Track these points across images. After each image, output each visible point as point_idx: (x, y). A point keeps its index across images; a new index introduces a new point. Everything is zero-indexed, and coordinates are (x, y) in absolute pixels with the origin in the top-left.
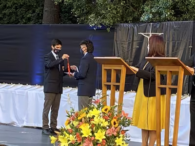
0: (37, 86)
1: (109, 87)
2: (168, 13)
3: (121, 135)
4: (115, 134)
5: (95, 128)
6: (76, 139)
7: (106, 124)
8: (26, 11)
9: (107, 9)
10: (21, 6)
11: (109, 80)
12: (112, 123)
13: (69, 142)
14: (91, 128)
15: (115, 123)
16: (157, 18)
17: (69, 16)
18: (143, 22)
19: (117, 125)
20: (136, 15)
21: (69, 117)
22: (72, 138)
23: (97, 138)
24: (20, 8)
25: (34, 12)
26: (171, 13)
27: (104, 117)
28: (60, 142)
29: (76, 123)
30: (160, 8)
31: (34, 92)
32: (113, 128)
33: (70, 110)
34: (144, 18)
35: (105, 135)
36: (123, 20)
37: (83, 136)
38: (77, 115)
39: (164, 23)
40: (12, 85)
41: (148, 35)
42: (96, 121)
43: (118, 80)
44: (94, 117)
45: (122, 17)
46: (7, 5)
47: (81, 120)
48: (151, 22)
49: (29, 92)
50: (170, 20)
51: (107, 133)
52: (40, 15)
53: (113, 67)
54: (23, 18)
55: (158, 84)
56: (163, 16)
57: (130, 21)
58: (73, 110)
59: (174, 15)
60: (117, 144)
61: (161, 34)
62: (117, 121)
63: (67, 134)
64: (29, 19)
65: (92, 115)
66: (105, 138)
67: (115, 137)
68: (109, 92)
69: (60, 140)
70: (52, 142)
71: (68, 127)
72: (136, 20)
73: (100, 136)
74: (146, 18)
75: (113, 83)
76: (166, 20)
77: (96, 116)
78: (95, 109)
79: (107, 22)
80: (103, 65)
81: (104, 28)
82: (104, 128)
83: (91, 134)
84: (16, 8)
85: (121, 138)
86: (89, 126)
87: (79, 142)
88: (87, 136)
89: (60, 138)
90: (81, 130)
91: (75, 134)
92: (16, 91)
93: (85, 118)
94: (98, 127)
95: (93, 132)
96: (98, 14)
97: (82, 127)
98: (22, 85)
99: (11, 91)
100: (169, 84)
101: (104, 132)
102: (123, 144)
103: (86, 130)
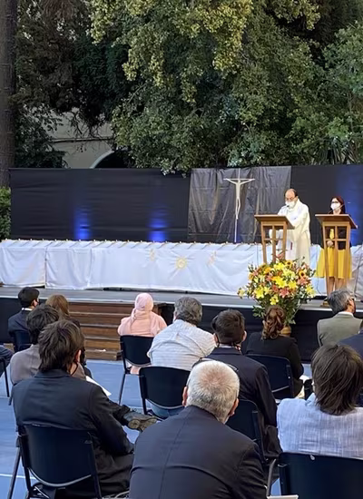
6: (272, 290)
12: (300, 274)
13: (266, 294)
16: (248, 163)
18: (231, 167)
34: (233, 162)
37: (279, 287)
39: (255, 168)
41: (237, 181)
47: (268, 274)
50: (262, 165)
53: (274, 225)
55: (325, 238)
56: (252, 161)
59: (265, 159)
61: (252, 180)
66: (297, 287)
72: (222, 163)
75: (274, 239)
76: (256, 164)
80: (263, 222)
81: (179, 173)
83: (286, 285)
86: (282, 279)
88: (282, 287)
90: (275, 282)
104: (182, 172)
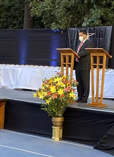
0: (23, 66)
1: (65, 66)
2: (98, 22)
3: (72, 91)
4: (69, 91)
5: (58, 88)
6: (48, 94)
7: (64, 86)
8: (13, 20)
9: (62, 20)
10: (10, 17)
11: (65, 61)
12: (67, 85)
13: (44, 96)
14: (56, 88)
15: (69, 85)
17: (39, 23)
18: (83, 27)
19: (70, 86)
20: (79, 23)
21: (43, 82)
22: (46, 94)
23: (59, 93)
24: (9, 18)
25: (18, 20)
26: (99, 22)
27: (63, 82)
28: (39, 96)
29: (47, 86)
30: (93, 19)
31: (21, 69)
32: (68, 87)
33: (44, 79)
35: (64, 92)
36: (71, 26)
37: (51, 92)
38: (48, 81)
39: (96, 27)
40: (8, 65)
42: (59, 84)
43: (70, 61)
44: (57, 82)
45: (71, 24)
46: (2, 16)
47: (50, 84)
48: (88, 27)
49: (18, 69)
50: (99, 26)
51: (64, 91)
52: (22, 22)
53: (67, 54)
54: (11, 23)
55: (92, 63)
57: (76, 26)
58: (46, 79)
59: (101, 23)
60: (70, 96)
61: (94, 34)
62: (70, 84)
63: (43, 92)
64: (15, 25)
65: (56, 81)
66: (63, 93)
67: (69, 93)
68: (65, 68)
69: (39, 95)
70: (34, 96)
71: (43, 88)
72: (80, 26)
73: (61, 92)
74: (85, 24)
75: (67, 63)
76: (97, 25)
77: (59, 81)
78: (58, 78)
79: (62, 27)
80: (61, 53)
82: (63, 88)
83: (56, 91)
84: (7, 18)
85: (73, 93)
86: (55, 87)
87: (49, 95)
88: (54, 92)
89: (39, 94)
90: (51, 89)
91: (47, 92)
92: (11, 68)
93: (52, 83)
94: (60, 87)
95: (57, 90)
96: (57, 23)
97: (51, 88)
98: (13, 65)
99: (8, 69)
100: (98, 63)
101: (63, 90)
102: (73, 96)
103: (53, 89)
104: (62, 30)
